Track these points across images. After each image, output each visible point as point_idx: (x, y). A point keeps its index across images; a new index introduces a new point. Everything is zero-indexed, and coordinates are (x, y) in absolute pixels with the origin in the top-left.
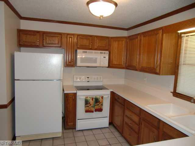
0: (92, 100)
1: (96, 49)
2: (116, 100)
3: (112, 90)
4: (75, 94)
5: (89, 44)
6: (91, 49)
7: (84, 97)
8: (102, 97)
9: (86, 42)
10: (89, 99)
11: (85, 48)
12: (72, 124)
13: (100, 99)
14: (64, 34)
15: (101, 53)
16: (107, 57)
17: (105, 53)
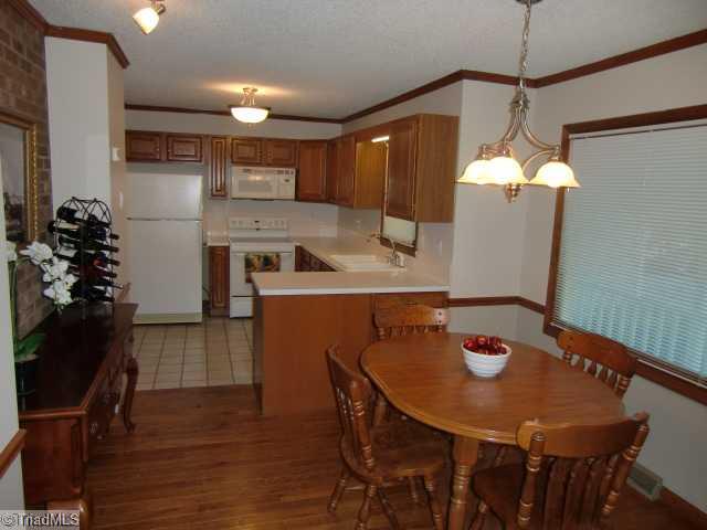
0: (259, 259)
1: (269, 165)
2: (306, 262)
3: (298, 244)
4: (227, 249)
5: (256, 153)
6: (259, 164)
7: (242, 255)
8: (278, 256)
9: (247, 151)
10: (251, 257)
11: (247, 162)
12: (222, 305)
13: (274, 259)
14: (207, 136)
15: (280, 172)
16: (293, 181)
17: (287, 173)
